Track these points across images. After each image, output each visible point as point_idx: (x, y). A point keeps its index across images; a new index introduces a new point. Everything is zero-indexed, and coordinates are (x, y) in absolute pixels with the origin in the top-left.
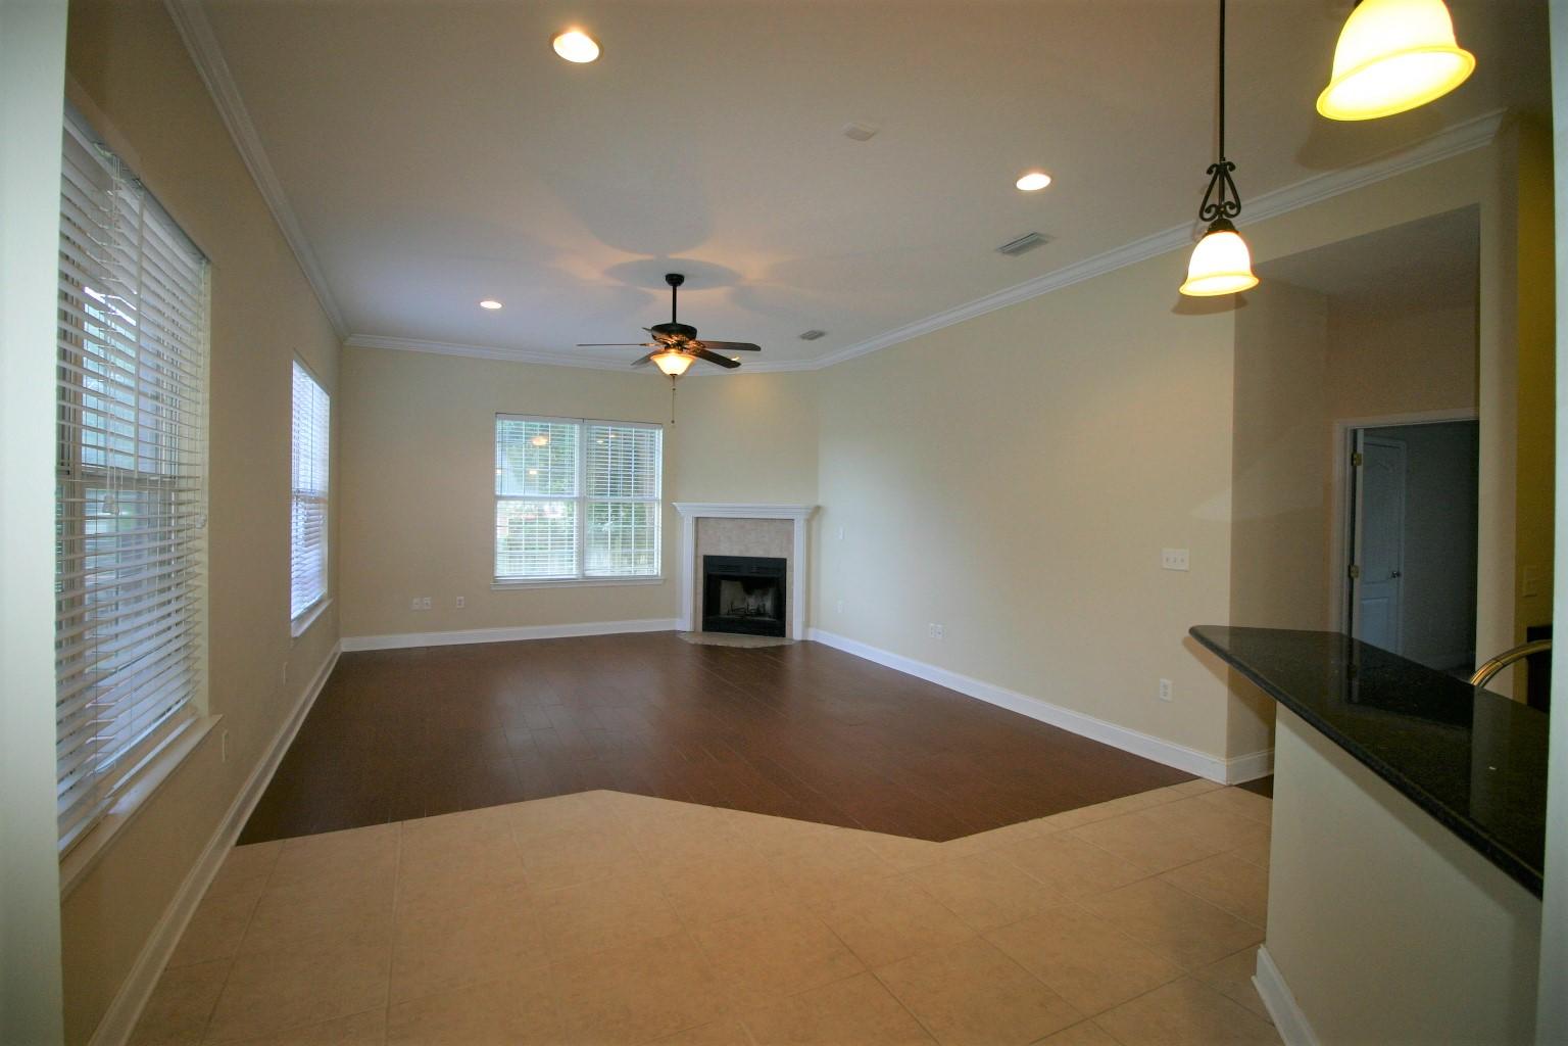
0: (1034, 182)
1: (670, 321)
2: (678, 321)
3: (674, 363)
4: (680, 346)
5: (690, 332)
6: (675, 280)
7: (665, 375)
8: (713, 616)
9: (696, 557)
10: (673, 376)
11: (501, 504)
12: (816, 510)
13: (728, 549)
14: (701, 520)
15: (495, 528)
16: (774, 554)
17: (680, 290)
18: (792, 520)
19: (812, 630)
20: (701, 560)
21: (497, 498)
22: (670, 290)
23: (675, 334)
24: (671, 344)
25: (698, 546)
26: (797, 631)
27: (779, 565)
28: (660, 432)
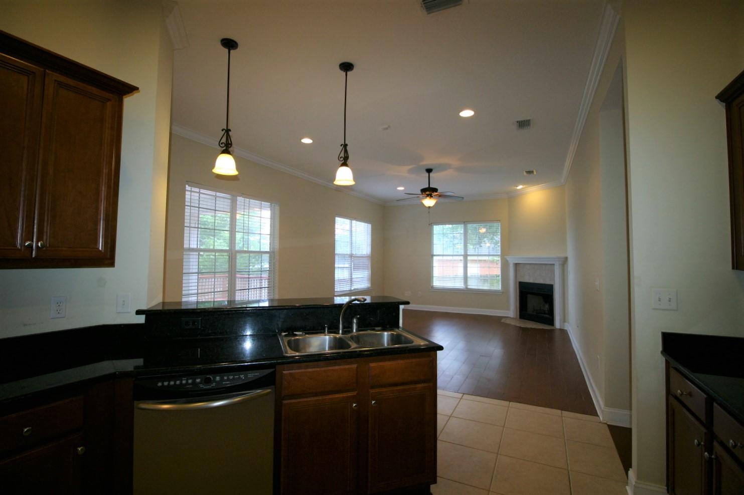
0: (467, 113)
1: (427, 186)
2: (431, 186)
3: (429, 202)
4: (431, 196)
5: (435, 190)
6: (429, 171)
7: (425, 207)
8: (524, 312)
9: (516, 282)
10: (429, 207)
11: (435, 258)
12: (566, 259)
13: (528, 279)
14: (516, 265)
15: (433, 267)
16: (548, 282)
17: (431, 174)
18: (554, 264)
19: (566, 324)
20: (518, 284)
21: (433, 256)
22: (427, 174)
23: (429, 191)
24: (428, 195)
25: (516, 276)
26: (557, 324)
27: (550, 288)
28: (500, 224)
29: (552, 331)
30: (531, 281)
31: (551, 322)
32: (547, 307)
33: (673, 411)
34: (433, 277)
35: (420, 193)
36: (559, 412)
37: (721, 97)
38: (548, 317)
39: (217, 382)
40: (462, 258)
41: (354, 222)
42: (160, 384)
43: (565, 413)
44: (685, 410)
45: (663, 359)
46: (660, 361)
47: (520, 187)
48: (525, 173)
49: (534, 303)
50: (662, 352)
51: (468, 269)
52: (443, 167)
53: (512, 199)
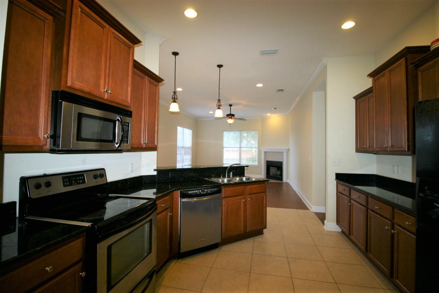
0: (260, 85)
2: (231, 113)
3: (230, 121)
4: (231, 118)
5: (233, 115)
6: (231, 105)
7: (228, 124)
8: (268, 175)
10: (230, 124)
11: (224, 149)
12: (289, 149)
13: (271, 159)
14: (265, 152)
15: (223, 153)
16: (280, 160)
17: (231, 107)
18: (283, 152)
19: (288, 180)
20: (266, 161)
21: (223, 148)
22: (230, 107)
23: (231, 116)
24: (230, 118)
25: (265, 158)
26: (285, 180)
27: (281, 163)
28: (257, 132)
29: (282, 183)
30: (272, 160)
31: (281, 179)
32: (279, 173)
33: (339, 197)
34: (223, 159)
35: (226, 116)
36: (296, 210)
37: (354, 98)
38: (280, 177)
39: (206, 192)
40: (238, 149)
41: (185, 129)
42: (189, 192)
43: (298, 210)
44: (343, 195)
45: (336, 181)
46: (335, 182)
47: (268, 115)
48: (273, 109)
49: (273, 170)
50: (335, 180)
51: (242, 154)
52: (237, 104)
53: (264, 120)
